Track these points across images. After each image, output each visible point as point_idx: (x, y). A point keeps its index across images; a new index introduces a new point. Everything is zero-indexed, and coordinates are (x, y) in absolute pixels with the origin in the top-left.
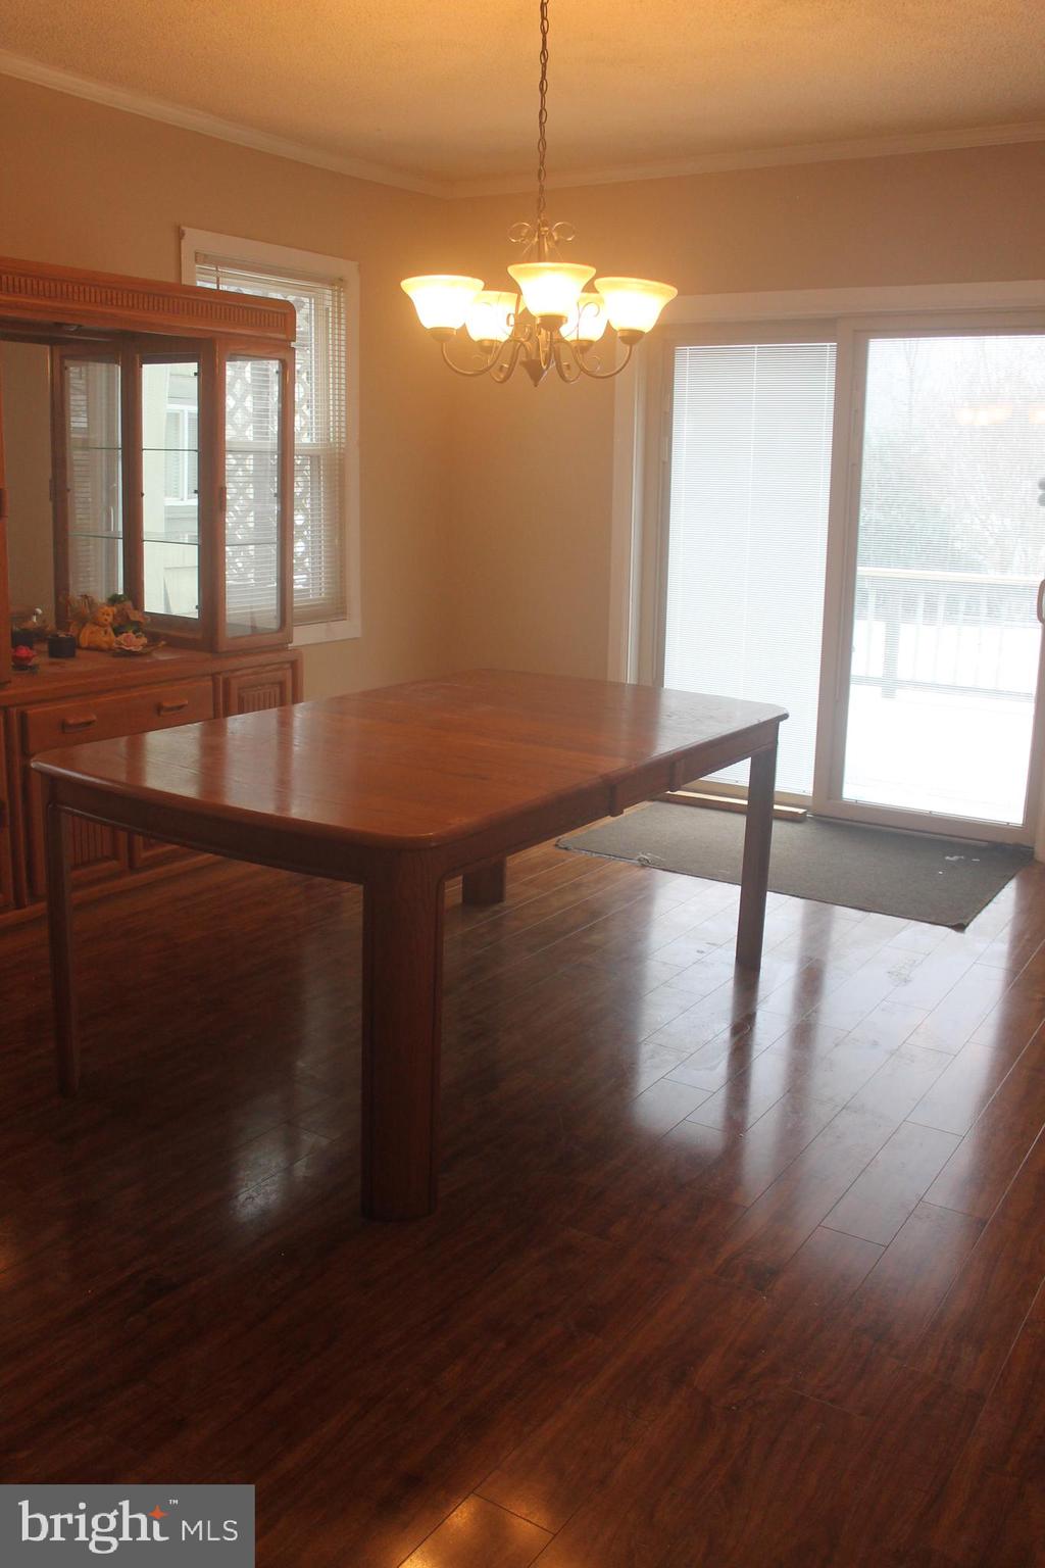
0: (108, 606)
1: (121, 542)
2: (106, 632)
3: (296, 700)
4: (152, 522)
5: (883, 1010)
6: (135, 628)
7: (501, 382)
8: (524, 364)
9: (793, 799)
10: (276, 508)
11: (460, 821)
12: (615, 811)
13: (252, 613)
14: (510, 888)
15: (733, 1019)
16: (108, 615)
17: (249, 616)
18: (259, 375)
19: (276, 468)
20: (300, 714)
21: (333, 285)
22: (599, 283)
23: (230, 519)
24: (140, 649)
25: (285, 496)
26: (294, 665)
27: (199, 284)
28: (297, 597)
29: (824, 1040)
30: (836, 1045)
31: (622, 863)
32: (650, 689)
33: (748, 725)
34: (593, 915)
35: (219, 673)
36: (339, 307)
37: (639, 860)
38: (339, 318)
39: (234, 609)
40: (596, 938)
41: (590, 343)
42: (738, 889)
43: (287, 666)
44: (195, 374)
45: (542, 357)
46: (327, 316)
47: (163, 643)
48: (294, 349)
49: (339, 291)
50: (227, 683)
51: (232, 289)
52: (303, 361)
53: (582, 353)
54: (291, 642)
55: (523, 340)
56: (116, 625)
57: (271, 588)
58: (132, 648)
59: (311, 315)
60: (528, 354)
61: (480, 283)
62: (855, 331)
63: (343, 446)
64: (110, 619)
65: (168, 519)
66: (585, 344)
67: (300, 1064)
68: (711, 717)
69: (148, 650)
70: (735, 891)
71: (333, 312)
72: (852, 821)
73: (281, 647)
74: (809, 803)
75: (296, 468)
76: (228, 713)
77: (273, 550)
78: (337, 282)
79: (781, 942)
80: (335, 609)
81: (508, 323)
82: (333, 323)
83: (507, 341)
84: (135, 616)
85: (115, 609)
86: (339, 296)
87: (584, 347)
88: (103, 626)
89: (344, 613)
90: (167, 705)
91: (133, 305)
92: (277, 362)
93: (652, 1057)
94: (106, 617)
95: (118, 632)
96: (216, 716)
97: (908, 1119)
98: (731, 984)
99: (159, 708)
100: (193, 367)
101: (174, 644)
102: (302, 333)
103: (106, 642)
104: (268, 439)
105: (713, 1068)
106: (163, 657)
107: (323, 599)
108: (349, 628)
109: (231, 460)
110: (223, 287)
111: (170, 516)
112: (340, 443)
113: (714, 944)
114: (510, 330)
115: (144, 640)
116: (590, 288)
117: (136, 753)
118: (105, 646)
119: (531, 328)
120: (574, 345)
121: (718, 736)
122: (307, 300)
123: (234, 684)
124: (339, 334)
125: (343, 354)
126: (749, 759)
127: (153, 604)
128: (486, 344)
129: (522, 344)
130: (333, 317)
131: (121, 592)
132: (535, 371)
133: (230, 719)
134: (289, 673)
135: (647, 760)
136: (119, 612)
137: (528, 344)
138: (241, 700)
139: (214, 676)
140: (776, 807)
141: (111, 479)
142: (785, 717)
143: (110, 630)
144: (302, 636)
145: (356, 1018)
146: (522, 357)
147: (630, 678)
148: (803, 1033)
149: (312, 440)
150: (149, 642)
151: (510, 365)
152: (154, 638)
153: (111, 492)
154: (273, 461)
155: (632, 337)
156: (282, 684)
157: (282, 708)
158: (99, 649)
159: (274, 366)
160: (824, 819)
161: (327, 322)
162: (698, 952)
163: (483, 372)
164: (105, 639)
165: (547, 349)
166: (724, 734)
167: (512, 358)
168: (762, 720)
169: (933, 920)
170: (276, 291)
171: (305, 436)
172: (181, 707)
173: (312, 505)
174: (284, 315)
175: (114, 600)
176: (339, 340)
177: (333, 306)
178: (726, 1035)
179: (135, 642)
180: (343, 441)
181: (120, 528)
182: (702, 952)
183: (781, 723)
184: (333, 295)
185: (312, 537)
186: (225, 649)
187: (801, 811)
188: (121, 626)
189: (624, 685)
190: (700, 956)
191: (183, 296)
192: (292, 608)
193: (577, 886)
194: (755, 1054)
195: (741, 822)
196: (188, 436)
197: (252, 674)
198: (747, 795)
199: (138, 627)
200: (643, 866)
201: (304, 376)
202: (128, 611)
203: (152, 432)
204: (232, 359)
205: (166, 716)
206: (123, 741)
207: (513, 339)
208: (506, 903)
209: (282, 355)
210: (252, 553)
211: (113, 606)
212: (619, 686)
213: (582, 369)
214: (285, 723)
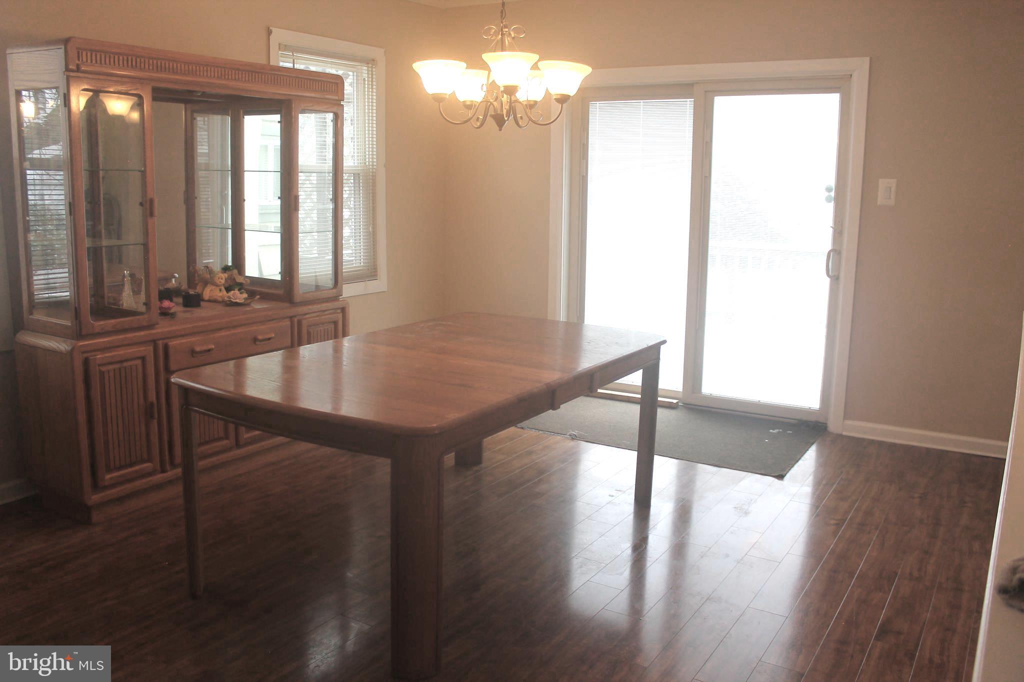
0: (222, 273)
1: (230, 231)
2: (220, 290)
3: (345, 335)
4: (251, 217)
5: (732, 533)
6: (239, 287)
7: (478, 128)
8: (492, 116)
9: (670, 394)
10: (331, 206)
11: (453, 416)
12: (554, 406)
13: (316, 276)
14: (486, 455)
15: (633, 542)
16: (222, 279)
17: (314, 278)
18: (320, 122)
19: (331, 182)
20: (346, 343)
21: (368, 63)
22: (540, 64)
23: (301, 214)
24: (243, 301)
25: (337, 199)
26: (343, 310)
27: (282, 64)
28: (345, 265)
29: (693, 553)
30: (702, 557)
31: (559, 437)
32: (575, 326)
33: (641, 348)
34: (541, 473)
35: (295, 316)
36: (372, 78)
37: (570, 435)
38: (372, 85)
39: (303, 274)
40: (543, 487)
41: (536, 102)
42: (636, 453)
43: (339, 311)
44: (279, 122)
45: (505, 112)
46: (364, 84)
47: (258, 297)
48: (343, 105)
49: (372, 67)
50: (300, 323)
51: (302, 67)
52: (349, 111)
53: (530, 109)
54: (342, 295)
55: (491, 100)
56: (227, 285)
57: (329, 260)
58: (238, 301)
59: (354, 83)
60: (495, 110)
61: (464, 65)
62: (706, 92)
63: (375, 167)
64: (223, 281)
65: (261, 214)
66: (532, 103)
67: (349, 575)
68: (617, 343)
69: (249, 301)
70: (634, 455)
71: (368, 81)
72: (709, 407)
73: (335, 298)
74: (680, 396)
75: (344, 181)
76: (300, 344)
77: (330, 235)
78: (370, 62)
79: (664, 489)
80: (370, 273)
81: (482, 89)
82: (368, 88)
83: (481, 102)
84: (240, 279)
85: (226, 275)
86: (372, 71)
87: (532, 105)
88: (217, 286)
89: (376, 275)
90: (260, 337)
91: (239, 78)
92: (332, 114)
93: (581, 567)
94: (220, 280)
95: (228, 289)
96: (292, 346)
97: (751, 606)
98: (631, 517)
99: (255, 340)
100: (277, 117)
101: (265, 297)
102: (348, 94)
103: (221, 297)
104: (326, 163)
105: (621, 574)
106: (257, 306)
107: (363, 266)
108: (380, 285)
109: (302, 177)
110: (297, 66)
111: (263, 212)
112: (373, 165)
113: (619, 491)
114: (483, 94)
115: (245, 295)
116: (535, 67)
117: (240, 372)
118: (220, 299)
119: (497, 93)
120: (525, 103)
121: (621, 356)
122: (351, 73)
123: (304, 323)
124: (372, 95)
125: (375, 108)
126: (641, 371)
127: (251, 270)
128: (468, 103)
129: (491, 103)
130: (368, 84)
131: (230, 264)
132: (500, 121)
133: (302, 348)
134: (340, 316)
135: (575, 373)
136: (228, 276)
137: (495, 103)
138: (309, 333)
139: (291, 318)
140: (659, 399)
141: (224, 187)
142: (664, 342)
143: (223, 288)
144: (348, 291)
145: (387, 543)
146: (491, 112)
147: (562, 317)
148: (679, 549)
149: (354, 163)
150: (248, 296)
151: (484, 118)
152: (252, 294)
153: (224, 197)
154: (329, 177)
155: (563, 99)
156: (335, 323)
157: (335, 340)
158: (215, 301)
159: (330, 116)
160: (689, 406)
161: (364, 88)
162: (610, 496)
163: (466, 122)
164: (221, 294)
165: (507, 107)
166: (625, 354)
167: (485, 112)
168: (650, 345)
169: (763, 472)
170: (332, 68)
171: (350, 161)
172: (269, 339)
173: (355, 205)
174: (337, 83)
175: (226, 269)
176: (372, 99)
177: (368, 77)
178: (629, 551)
179: (239, 296)
180: (375, 164)
181: (230, 222)
182: (612, 496)
183: (662, 347)
184: (368, 70)
185: (355, 226)
186: (298, 301)
187: (675, 401)
188: (230, 286)
189: (558, 322)
190: (611, 499)
191: (269, 72)
192: (342, 273)
193: (530, 453)
194: (648, 564)
195: (636, 409)
196: (273, 161)
197: (317, 316)
198: (640, 390)
199: (241, 287)
200: (573, 439)
201: (349, 121)
202: (235, 277)
203: (250, 160)
204: (304, 111)
205: (259, 346)
206: (232, 363)
207: (486, 101)
208: (483, 465)
209: (335, 109)
210: (316, 237)
211: (225, 273)
212: (555, 323)
213: (530, 119)
214: (337, 350)
